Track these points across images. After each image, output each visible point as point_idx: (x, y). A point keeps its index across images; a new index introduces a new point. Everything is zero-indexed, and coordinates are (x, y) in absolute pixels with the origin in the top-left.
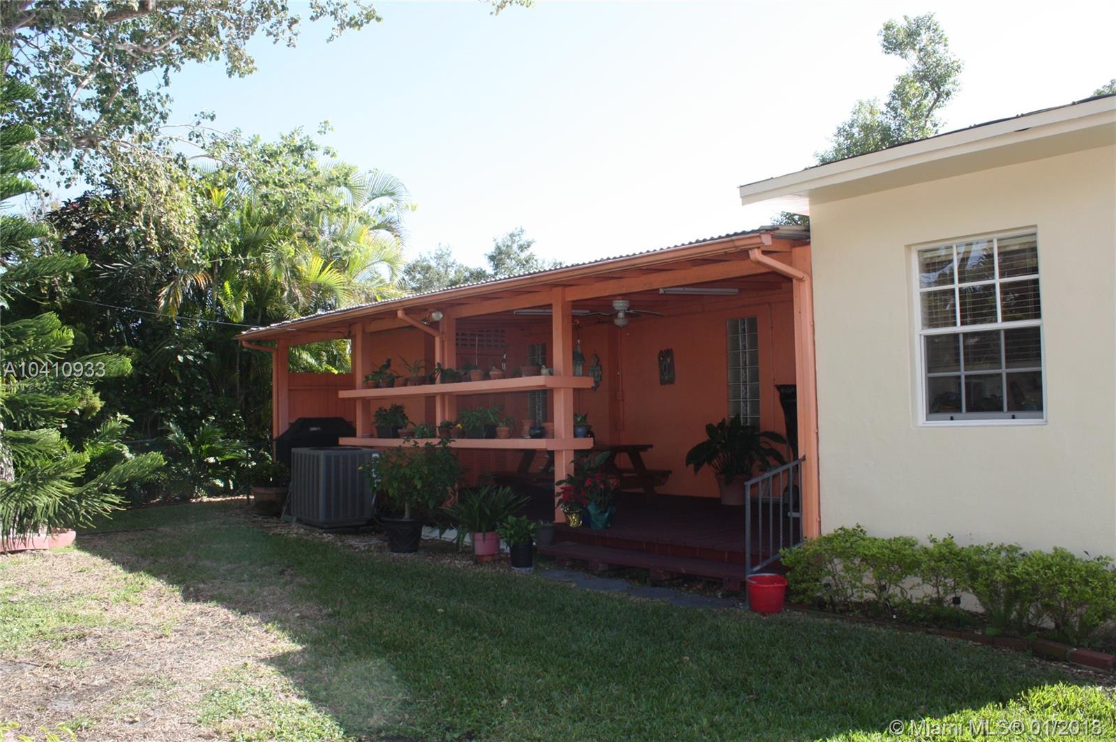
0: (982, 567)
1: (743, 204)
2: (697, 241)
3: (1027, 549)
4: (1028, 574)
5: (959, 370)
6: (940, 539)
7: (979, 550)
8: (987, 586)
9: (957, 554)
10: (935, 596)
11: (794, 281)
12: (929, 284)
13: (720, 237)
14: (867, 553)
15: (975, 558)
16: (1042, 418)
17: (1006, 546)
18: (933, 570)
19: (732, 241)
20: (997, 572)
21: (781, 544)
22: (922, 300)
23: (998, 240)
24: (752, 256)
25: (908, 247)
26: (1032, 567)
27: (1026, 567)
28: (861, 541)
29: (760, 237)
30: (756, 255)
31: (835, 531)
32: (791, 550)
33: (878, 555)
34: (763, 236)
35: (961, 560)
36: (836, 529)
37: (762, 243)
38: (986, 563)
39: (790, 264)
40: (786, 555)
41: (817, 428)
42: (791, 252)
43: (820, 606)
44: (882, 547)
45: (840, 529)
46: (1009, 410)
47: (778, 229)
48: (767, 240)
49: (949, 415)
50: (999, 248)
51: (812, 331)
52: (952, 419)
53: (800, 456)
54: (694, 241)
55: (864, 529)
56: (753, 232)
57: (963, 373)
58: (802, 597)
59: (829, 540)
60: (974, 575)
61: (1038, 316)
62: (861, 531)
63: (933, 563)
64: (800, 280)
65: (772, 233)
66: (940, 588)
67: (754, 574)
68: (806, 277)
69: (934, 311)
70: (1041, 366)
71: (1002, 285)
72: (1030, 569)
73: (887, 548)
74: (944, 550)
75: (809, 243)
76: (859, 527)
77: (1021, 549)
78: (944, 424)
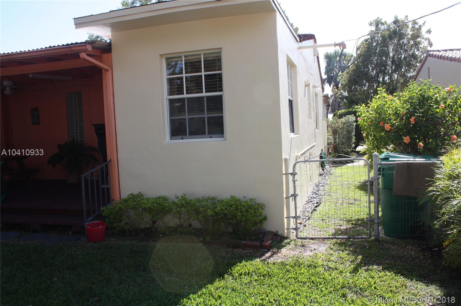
0: (201, 209)
1: (76, 28)
2: (50, 47)
3: (219, 198)
4: (222, 210)
5: (185, 116)
6: (180, 196)
7: (199, 200)
8: (204, 217)
9: (189, 204)
10: (179, 223)
11: (103, 70)
12: (170, 75)
13: (63, 45)
14: (146, 206)
15: (198, 204)
16: (224, 137)
17: (211, 197)
18: (178, 212)
19: (70, 47)
20: (209, 210)
21: (102, 205)
22: (168, 82)
23: (204, 54)
24: (81, 56)
25: (161, 56)
26: (224, 207)
27: (221, 207)
28: (142, 200)
29: (85, 46)
30: (83, 55)
31: (128, 196)
32: (107, 208)
33: (152, 207)
34: (87, 45)
35: (191, 206)
36: (129, 194)
37: (87, 49)
38: (203, 207)
39: (101, 62)
40: (105, 210)
41: (117, 145)
42: (101, 56)
43: (123, 233)
44: (153, 203)
45: (131, 194)
46: (209, 134)
47: (95, 43)
48: (89, 48)
49: (181, 137)
50: (204, 58)
51: (113, 96)
52: (182, 139)
53: (108, 160)
54: (48, 47)
55: (143, 194)
56: (82, 43)
57: (187, 117)
58: (114, 230)
59: (126, 201)
60: (197, 212)
61: (221, 90)
62: (141, 195)
63: (178, 209)
64: (107, 70)
65: (92, 44)
66: (181, 219)
67: (89, 223)
68: (110, 69)
69: (173, 87)
70: (223, 113)
71: (205, 76)
72: (223, 208)
73: (155, 203)
74: (183, 202)
75: (111, 52)
76: (140, 193)
77: (217, 198)
78: (178, 142)
